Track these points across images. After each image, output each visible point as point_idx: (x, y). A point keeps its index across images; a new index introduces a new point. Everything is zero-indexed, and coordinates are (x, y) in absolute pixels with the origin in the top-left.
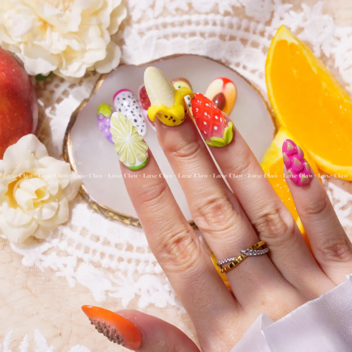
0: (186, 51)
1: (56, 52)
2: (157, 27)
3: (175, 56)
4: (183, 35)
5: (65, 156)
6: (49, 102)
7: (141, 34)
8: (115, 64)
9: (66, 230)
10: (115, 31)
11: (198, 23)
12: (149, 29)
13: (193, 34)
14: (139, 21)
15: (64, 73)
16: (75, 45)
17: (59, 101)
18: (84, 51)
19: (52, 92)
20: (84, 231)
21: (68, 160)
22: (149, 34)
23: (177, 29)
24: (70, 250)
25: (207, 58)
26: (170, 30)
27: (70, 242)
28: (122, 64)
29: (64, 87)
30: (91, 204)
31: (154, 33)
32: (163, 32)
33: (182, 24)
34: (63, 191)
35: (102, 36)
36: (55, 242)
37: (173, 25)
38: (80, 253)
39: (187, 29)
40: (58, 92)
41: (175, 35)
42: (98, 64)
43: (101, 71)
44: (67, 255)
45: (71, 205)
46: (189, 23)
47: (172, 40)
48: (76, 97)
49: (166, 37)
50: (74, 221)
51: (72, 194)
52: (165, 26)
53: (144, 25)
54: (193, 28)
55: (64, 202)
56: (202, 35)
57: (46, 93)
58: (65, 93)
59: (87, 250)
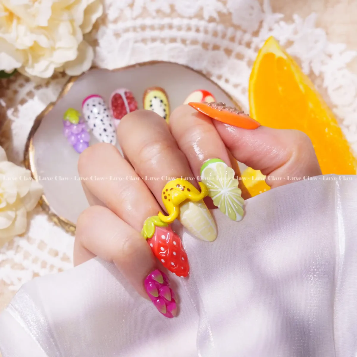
0: (164, 57)
1: (21, 47)
2: (135, 29)
3: (153, 63)
4: (163, 40)
5: (25, 163)
6: (11, 103)
7: (117, 35)
8: (86, 66)
9: (22, 242)
10: (88, 29)
11: (180, 28)
12: (127, 30)
13: (173, 40)
14: (115, 21)
15: (30, 72)
16: (43, 41)
17: (23, 102)
18: (53, 49)
19: (16, 92)
20: (42, 245)
21: (28, 167)
22: (126, 36)
23: (156, 33)
24: (26, 263)
25: (187, 67)
26: (148, 34)
27: (26, 256)
28: (94, 67)
29: (29, 87)
30: (52, 216)
31: (131, 35)
32: (140, 35)
33: (162, 28)
34: (21, 201)
35: (74, 33)
36: (10, 254)
37: (152, 28)
38: (37, 268)
39: (167, 33)
40: (23, 92)
41: (154, 40)
42: (68, 64)
43: (70, 72)
44: (23, 268)
45: (29, 216)
46: (171, 27)
47: (151, 45)
48: (41, 99)
49: (144, 41)
50: (32, 233)
51: (31, 204)
52: (143, 28)
53: (121, 26)
54: (174, 33)
55: (21, 212)
56: (184, 41)
57: (9, 93)
58: (30, 94)
59: (44, 265)
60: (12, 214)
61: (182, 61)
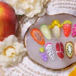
1: (25, 9)
2: (58, 4)
3: (63, 14)
4: (67, 8)
6: (22, 23)
7: (53, 5)
8: (43, 14)
9: (20, 65)
10: (45, 4)
11: (72, 5)
12: (56, 4)
13: (70, 8)
14: (53, 2)
15: (27, 15)
16: (32, 7)
17: (25, 23)
18: (34, 9)
19: (23, 20)
20: (26, 66)
22: (56, 6)
23: (65, 5)
24: (21, 71)
25: (73, 16)
26: (62, 5)
27: (21, 68)
28: (46, 14)
29: (27, 19)
30: (30, 58)
31: (57, 6)
32: (60, 6)
33: (67, 4)
34: (20, 53)
35: (41, 5)
36: (17, 67)
37: (64, 4)
39: (68, 6)
40: (25, 20)
41: (64, 7)
44: (20, 72)
45: (23, 57)
46: (69, 4)
47: (63, 9)
48: (30, 22)
49: (61, 7)
51: (24, 54)
52: (61, 4)
54: (70, 6)
56: (73, 8)
57: (21, 20)
58: (27, 21)
59: (26, 72)
60: (17, 58)
61: (72, 14)
